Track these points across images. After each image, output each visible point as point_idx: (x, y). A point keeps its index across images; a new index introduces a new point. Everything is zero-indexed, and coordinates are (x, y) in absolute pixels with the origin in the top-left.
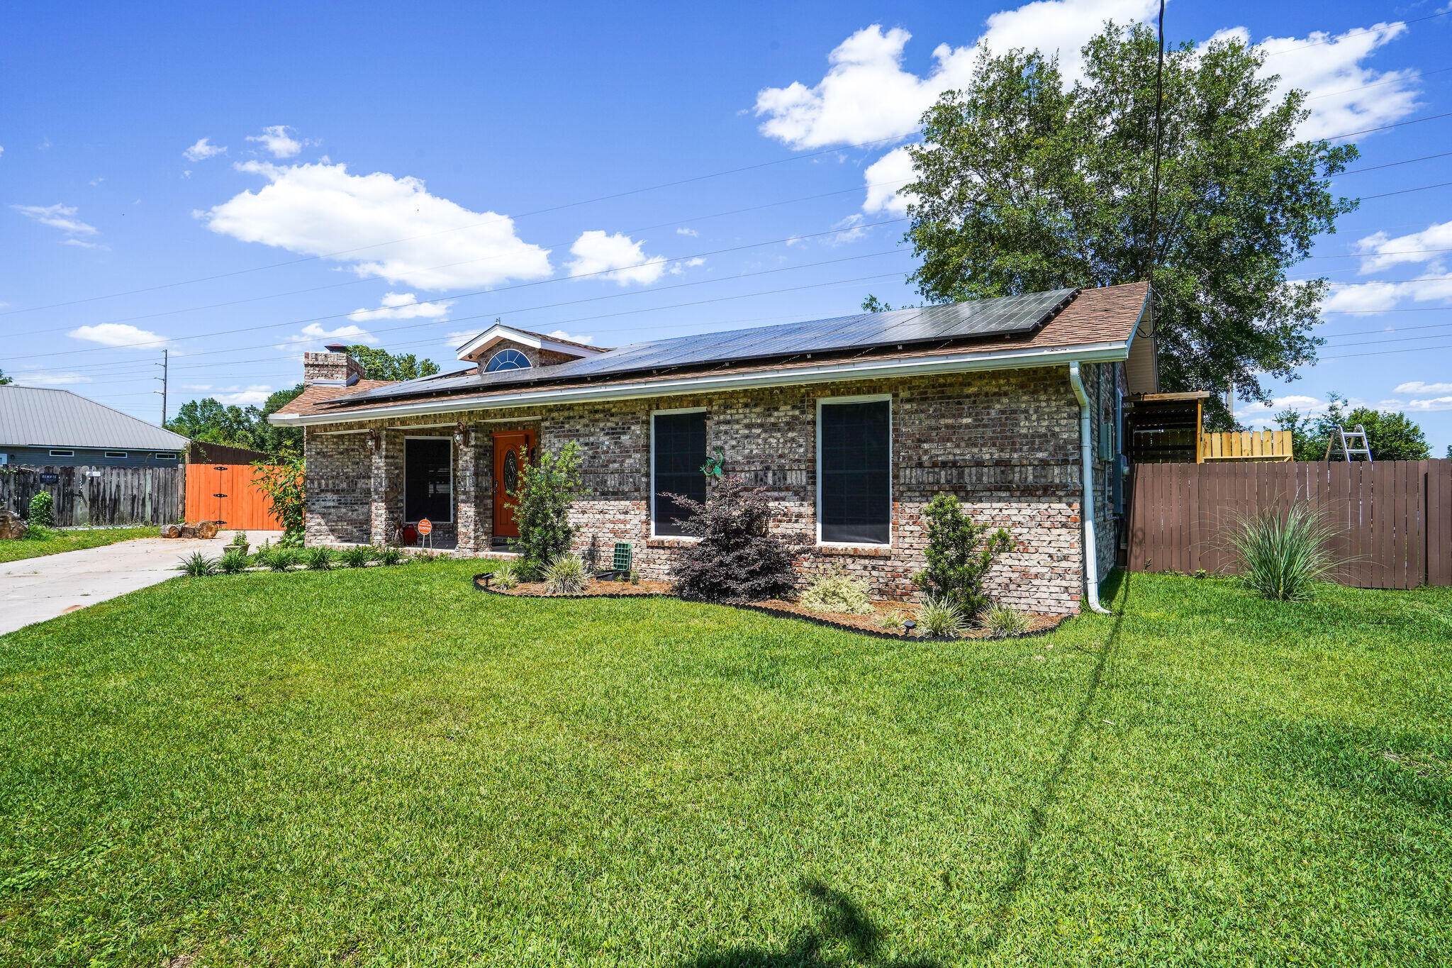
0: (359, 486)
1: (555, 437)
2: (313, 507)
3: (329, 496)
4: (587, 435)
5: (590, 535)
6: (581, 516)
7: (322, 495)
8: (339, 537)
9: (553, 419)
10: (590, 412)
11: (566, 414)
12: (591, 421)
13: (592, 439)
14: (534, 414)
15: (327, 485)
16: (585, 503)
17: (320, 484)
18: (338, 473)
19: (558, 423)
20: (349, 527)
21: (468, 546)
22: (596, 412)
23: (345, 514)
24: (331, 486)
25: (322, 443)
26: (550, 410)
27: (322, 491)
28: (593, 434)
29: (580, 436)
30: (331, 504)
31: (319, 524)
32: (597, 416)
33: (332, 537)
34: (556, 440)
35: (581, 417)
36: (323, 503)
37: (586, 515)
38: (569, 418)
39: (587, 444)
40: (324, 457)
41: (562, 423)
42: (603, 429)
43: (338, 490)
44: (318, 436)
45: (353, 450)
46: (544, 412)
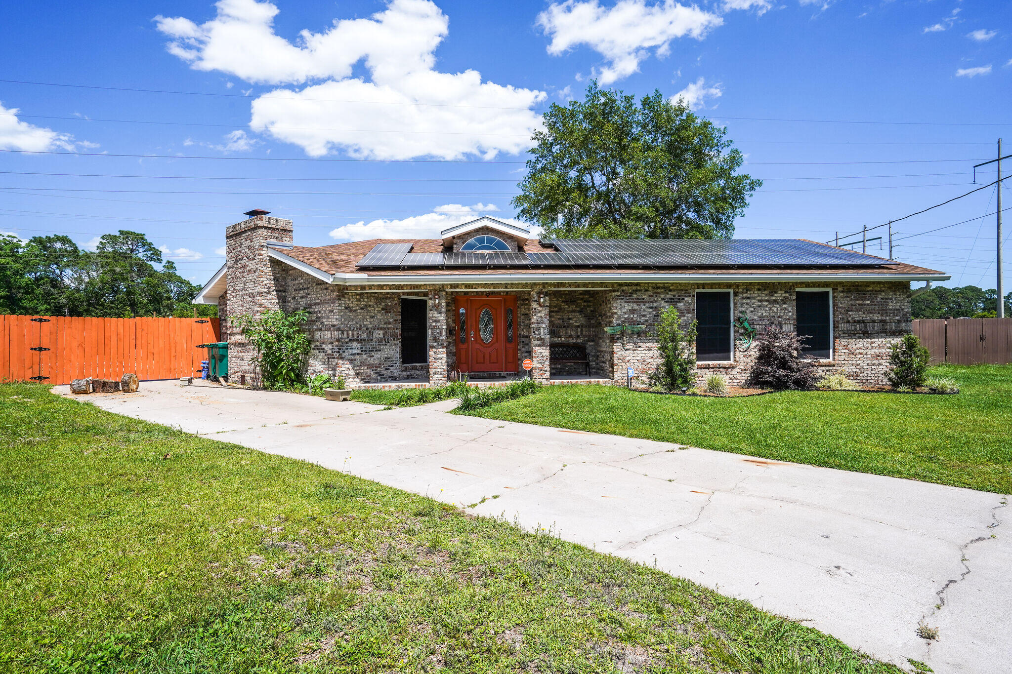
0: (374, 336)
1: (625, 302)
2: (344, 355)
3: (355, 345)
4: (651, 302)
5: (655, 364)
6: (647, 352)
7: (350, 344)
8: (362, 380)
9: (623, 291)
10: (653, 288)
11: (634, 288)
12: (654, 293)
13: (655, 305)
14: (606, 286)
15: (353, 335)
16: (651, 344)
17: (348, 334)
18: (361, 326)
19: (627, 293)
20: (369, 371)
21: (544, 376)
22: (658, 288)
23: (366, 359)
24: (356, 337)
25: (349, 300)
26: (620, 285)
27: (350, 340)
28: (656, 302)
29: (646, 302)
30: (356, 351)
31: (348, 369)
32: (659, 291)
33: (357, 380)
34: (626, 304)
35: (646, 291)
36: (351, 351)
37: (651, 352)
38: (637, 290)
39: (651, 308)
40: (351, 311)
41: (630, 293)
42: (664, 299)
43: (361, 340)
44: (346, 293)
45: (370, 306)
46: (615, 285)
